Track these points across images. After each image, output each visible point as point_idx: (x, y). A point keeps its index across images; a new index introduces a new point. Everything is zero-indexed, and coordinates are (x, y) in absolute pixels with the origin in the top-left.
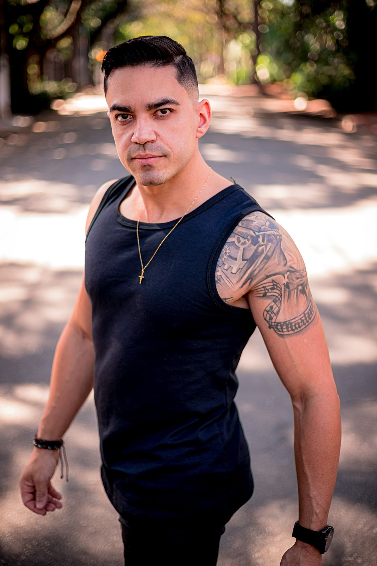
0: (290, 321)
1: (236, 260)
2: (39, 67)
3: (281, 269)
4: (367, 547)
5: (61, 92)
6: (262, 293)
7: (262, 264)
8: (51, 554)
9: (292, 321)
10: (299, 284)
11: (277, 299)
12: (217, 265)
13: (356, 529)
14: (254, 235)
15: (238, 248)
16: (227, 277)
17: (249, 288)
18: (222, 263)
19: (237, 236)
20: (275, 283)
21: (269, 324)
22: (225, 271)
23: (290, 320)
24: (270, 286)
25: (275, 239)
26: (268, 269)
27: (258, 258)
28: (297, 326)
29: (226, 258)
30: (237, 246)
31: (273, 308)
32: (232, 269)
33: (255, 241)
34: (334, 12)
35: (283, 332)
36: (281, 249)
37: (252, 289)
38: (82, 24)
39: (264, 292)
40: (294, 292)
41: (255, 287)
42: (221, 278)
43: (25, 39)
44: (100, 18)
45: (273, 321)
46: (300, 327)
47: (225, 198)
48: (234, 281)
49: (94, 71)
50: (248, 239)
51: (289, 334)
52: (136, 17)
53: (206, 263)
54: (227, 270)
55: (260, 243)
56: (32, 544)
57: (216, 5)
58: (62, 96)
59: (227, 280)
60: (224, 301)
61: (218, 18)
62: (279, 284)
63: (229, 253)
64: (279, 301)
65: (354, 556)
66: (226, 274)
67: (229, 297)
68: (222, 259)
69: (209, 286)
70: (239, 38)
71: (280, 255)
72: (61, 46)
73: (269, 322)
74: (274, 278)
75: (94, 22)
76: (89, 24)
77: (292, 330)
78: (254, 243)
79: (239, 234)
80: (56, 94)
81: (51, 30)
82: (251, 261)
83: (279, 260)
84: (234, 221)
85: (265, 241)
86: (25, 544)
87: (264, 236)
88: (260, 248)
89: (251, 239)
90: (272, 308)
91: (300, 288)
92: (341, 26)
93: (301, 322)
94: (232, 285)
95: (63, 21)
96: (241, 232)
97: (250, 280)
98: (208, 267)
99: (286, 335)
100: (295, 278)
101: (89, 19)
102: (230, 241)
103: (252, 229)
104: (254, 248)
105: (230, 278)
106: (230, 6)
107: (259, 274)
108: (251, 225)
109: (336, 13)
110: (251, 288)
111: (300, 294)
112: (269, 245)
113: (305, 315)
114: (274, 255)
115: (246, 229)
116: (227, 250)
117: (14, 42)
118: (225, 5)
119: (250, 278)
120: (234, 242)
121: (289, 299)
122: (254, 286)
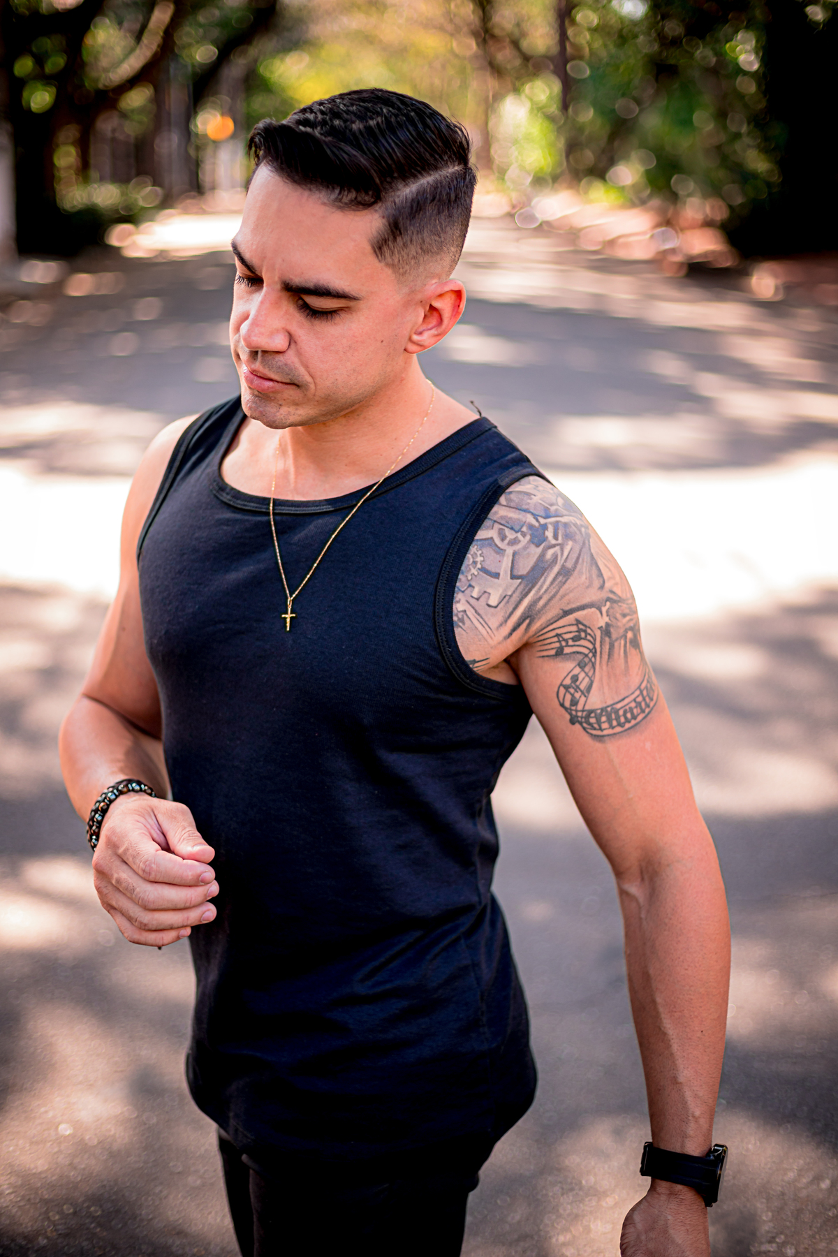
0: (615, 706)
1: (498, 578)
2: (80, 151)
3: (593, 595)
4: (806, 1220)
5: (128, 208)
6: (552, 649)
7: (554, 585)
8: (105, 1234)
9: (619, 706)
10: (627, 626)
11: (586, 660)
12: (456, 589)
13: (783, 1180)
14: (537, 524)
15: (500, 551)
16: (479, 614)
17: (525, 638)
18: (468, 585)
19: (497, 526)
20: (581, 627)
21: (571, 714)
22: (473, 601)
23: (614, 704)
24: (570, 632)
25: (578, 532)
26: (567, 597)
27: (546, 574)
28: (629, 715)
29: (476, 573)
30: (499, 548)
31: (577, 680)
32: (489, 597)
33: (538, 537)
34: (736, 32)
35: (601, 729)
36: (592, 555)
37: (532, 640)
38: (176, 57)
39: (557, 645)
40: (620, 643)
41: (538, 635)
42: (465, 617)
43: (49, 89)
44: (215, 43)
45: (580, 707)
46: (634, 717)
47: (464, 446)
48: (494, 623)
49: (201, 161)
50: (522, 532)
51: (615, 734)
52: (296, 41)
53: (432, 584)
54: (478, 599)
55: (549, 542)
56: (61, 1212)
57: (472, 17)
58: (130, 217)
59: (478, 620)
60: (471, 666)
61: (478, 44)
62: (589, 628)
63: (483, 563)
64: (590, 665)
65: (777, 1240)
66: (477, 609)
67: (482, 659)
68: (467, 576)
69: (439, 634)
70: (524, 90)
71: (591, 566)
72: (128, 104)
73: (571, 710)
74: (579, 615)
75: (203, 54)
76: (192, 57)
77: (620, 725)
78: (536, 540)
79: (503, 522)
80: (117, 211)
81: (106, 70)
82: (530, 580)
83: (590, 579)
84: (488, 493)
85: (560, 538)
86: (46, 1212)
87: (556, 526)
88: (550, 553)
89: (530, 532)
90: (575, 679)
91: (630, 635)
92: (751, 63)
93: (636, 707)
94: (488, 633)
95: (132, 50)
96: (507, 516)
97: (527, 621)
98: (438, 594)
99: (608, 735)
100: (620, 614)
101: (190, 45)
102: (484, 537)
103: (532, 511)
104: (536, 551)
105: (484, 617)
106: (504, 18)
107: (548, 607)
108: (529, 503)
109: (740, 36)
110: (530, 638)
111: (630, 648)
112: (567, 545)
113: (641, 692)
114: (579, 567)
115: (517, 511)
116: (476, 556)
117: (25, 94)
118: (493, 17)
119: (529, 616)
120: (492, 538)
121: (610, 660)
122: (536, 634)
